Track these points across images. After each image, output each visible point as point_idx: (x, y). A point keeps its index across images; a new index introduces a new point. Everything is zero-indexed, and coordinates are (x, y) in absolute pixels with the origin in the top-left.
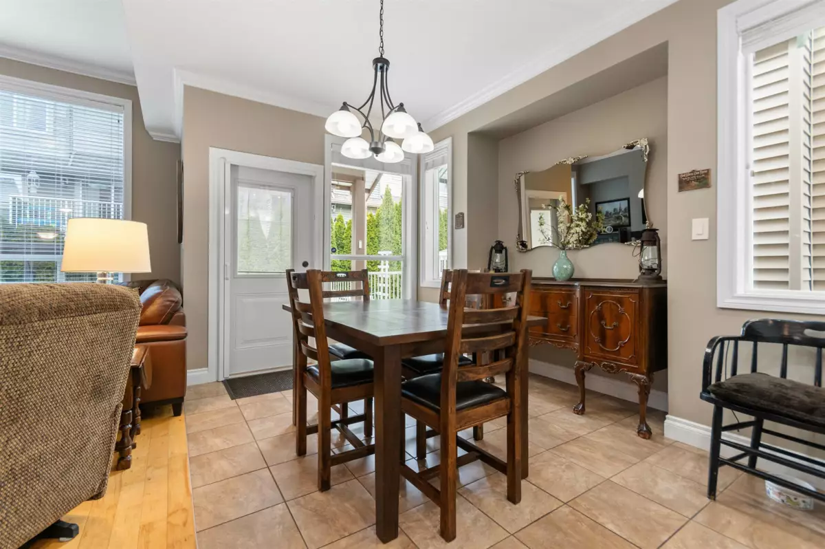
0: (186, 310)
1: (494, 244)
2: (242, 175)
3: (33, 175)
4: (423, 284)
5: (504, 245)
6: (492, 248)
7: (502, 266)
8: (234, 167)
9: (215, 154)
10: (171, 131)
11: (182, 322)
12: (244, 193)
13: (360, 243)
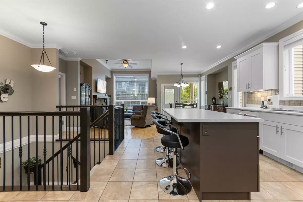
0: (158, 108)
1: (213, 97)
2: (166, 87)
3: (128, 82)
4: (201, 106)
5: (215, 98)
6: (213, 98)
7: (215, 102)
8: (164, 86)
9: (162, 84)
10: (155, 78)
11: (158, 110)
12: (166, 90)
13: (192, 96)
